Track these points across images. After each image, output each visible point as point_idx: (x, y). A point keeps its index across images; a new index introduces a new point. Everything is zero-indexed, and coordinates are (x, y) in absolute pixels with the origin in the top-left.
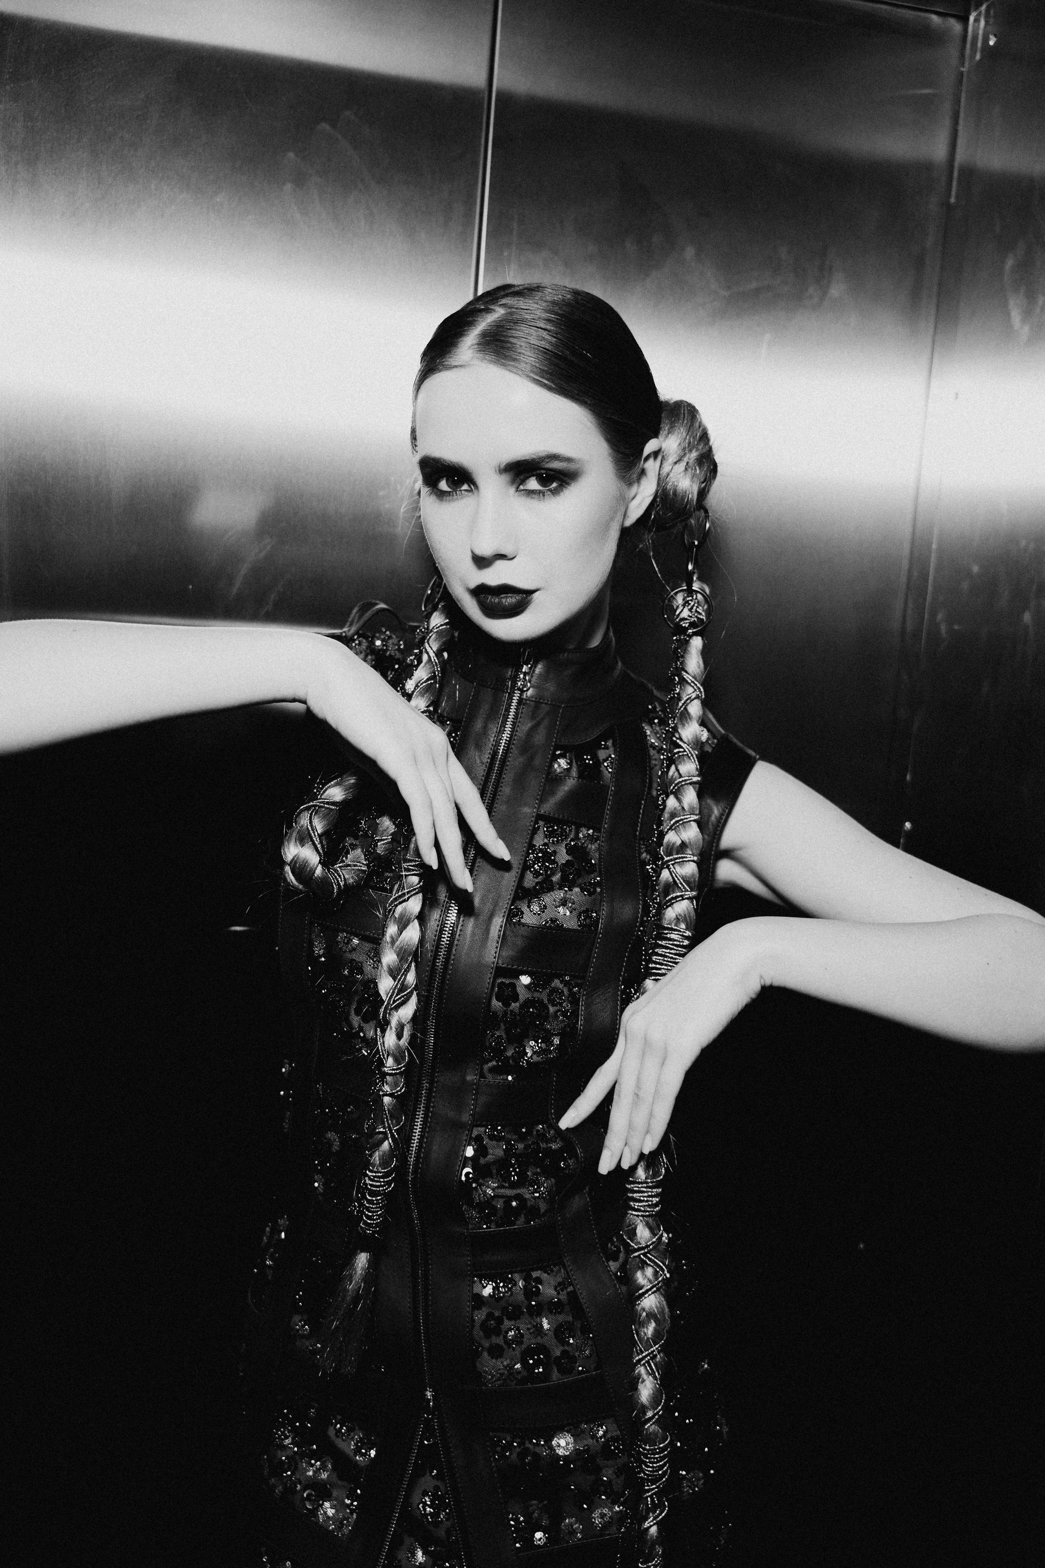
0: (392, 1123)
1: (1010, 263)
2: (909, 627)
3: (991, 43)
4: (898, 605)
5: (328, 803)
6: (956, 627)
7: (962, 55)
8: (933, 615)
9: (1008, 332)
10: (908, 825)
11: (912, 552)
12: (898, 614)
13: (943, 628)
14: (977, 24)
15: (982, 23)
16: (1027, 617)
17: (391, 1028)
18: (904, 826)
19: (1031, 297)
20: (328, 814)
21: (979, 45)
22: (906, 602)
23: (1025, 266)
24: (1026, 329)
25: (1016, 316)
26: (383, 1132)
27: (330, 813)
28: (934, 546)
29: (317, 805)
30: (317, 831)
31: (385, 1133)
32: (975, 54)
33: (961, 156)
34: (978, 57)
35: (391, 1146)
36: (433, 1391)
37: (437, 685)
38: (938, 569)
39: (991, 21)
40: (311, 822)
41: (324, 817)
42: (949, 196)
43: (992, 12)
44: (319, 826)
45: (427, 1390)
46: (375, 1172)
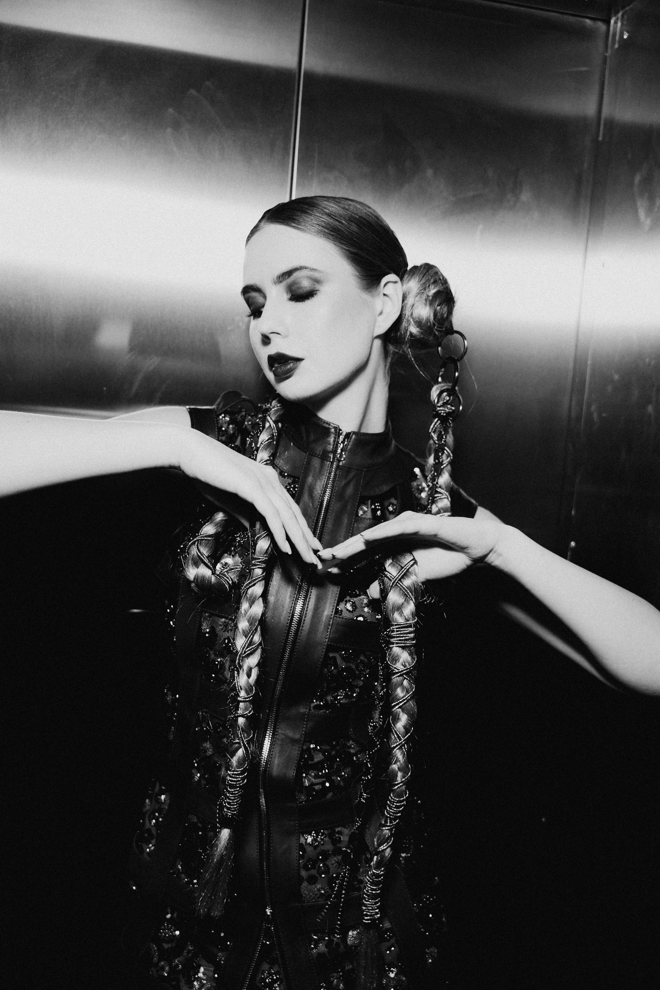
0: (244, 737)
1: (638, 178)
2: (573, 415)
3: (625, 37)
4: (566, 401)
5: (206, 536)
6: (604, 415)
7: (606, 46)
8: (589, 406)
9: (637, 222)
10: (573, 544)
11: (575, 367)
12: (566, 405)
13: (595, 415)
14: (616, 25)
15: (619, 24)
16: (650, 409)
17: (243, 669)
18: (571, 544)
19: (652, 199)
20: (208, 543)
21: (617, 38)
22: (571, 400)
23: (647, 181)
24: (648, 222)
25: (642, 213)
26: (238, 742)
27: (209, 542)
28: (589, 362)
29: (199, 539)
30: (204, 555)
31: (239, 743)
32: (615, 44)
33: (606, 112)
34: (616, 46)
35: (244, 754)
36: (271, 909)
37: (275, 442)
38: (593, 376)
39: (625, 23)
40: (199, 551)
41: (206, 546)
42: (598, 136)
43: (625, 17)
44: (205, 551)
45: (267, 909)
46: (233, 771)
